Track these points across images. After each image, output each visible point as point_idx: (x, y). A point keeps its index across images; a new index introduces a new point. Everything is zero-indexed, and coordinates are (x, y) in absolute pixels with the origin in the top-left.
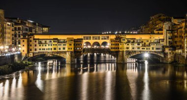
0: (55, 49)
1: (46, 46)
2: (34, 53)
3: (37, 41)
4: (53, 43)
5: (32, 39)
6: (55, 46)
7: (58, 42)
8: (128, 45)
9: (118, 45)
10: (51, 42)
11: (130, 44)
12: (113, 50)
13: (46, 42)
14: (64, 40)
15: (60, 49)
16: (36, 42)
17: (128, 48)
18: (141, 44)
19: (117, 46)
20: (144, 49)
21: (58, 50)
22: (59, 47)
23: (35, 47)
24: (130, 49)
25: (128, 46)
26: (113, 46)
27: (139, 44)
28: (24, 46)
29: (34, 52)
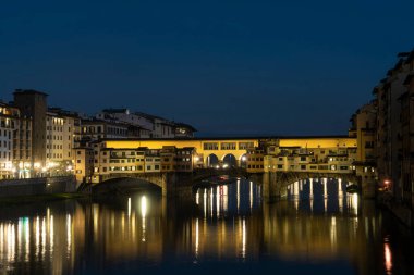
0: (140, 168)
1: (123, 161)
2: (101, 177)
3: (108, 152)
4: (137, 157)
5: (98, 149)
6: (140, 163)
7: (147, 155)
8: (281, 159)
9: (262, 160)
10: (133, 154)
11: (285, 158)
12: (252, 170)
13: (124, 154)
14: (158, 150)
15: (149, 168)
16: (105, 154)
17: (280, 166)
18: (308, 159)
19: (259, 163)
20: (315, 168)
21: (146, 171)
22: (147, 163)
23: (104, 165)
24: (286, 168)
25: (281, 163)
26: (252, 163)
27: (303, 159)
28: (79, 161)
29: (102, 173)
